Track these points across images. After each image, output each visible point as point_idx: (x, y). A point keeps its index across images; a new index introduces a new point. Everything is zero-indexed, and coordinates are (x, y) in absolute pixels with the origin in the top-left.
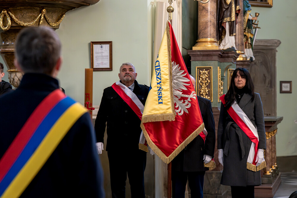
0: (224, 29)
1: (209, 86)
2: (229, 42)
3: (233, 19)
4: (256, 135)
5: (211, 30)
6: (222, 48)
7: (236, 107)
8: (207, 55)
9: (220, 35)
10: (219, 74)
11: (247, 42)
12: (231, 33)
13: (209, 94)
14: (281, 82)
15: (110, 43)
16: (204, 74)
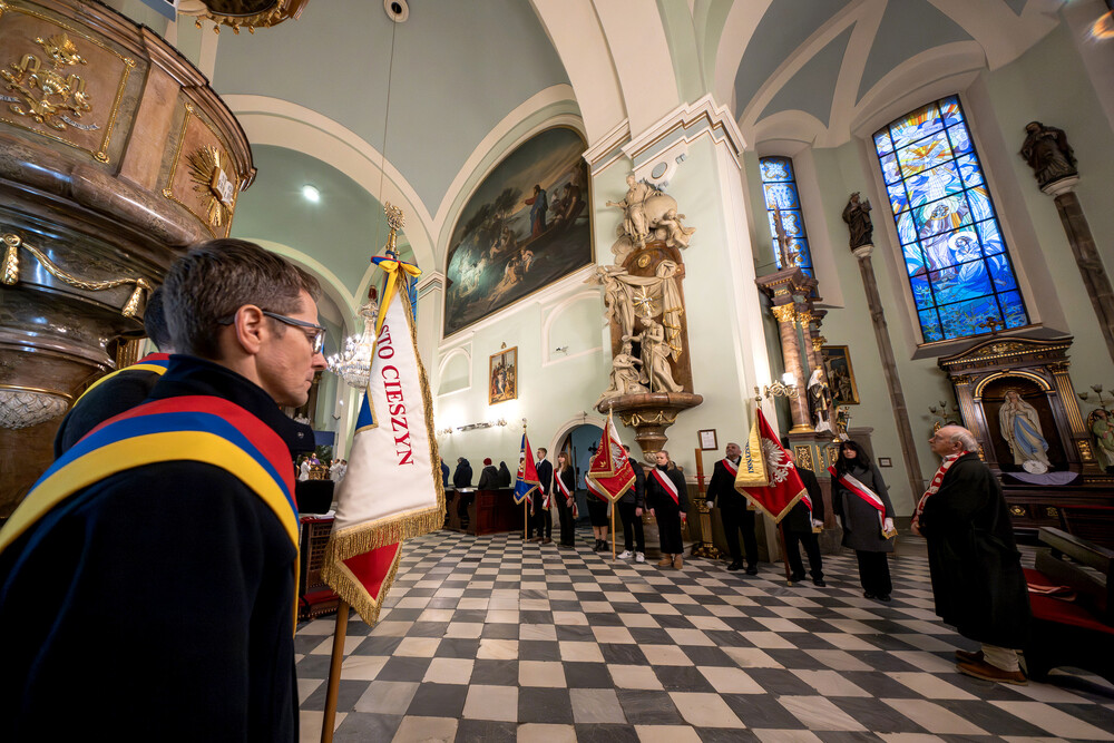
0: (817, 417)
1: (809, 460)
2: (823, 426)
3: (825, 408)
4: (880, 503)
5: (804, 418)
6: (817, 430)
7: (848, 478)
8: (805, 436)
9: (814, 421)
10: (818, 451)
11: (840, 428)
12: (825, 419)
13: (811, 466)
14: (880, 459)
15: (714, 430)
16: (804, 452)
